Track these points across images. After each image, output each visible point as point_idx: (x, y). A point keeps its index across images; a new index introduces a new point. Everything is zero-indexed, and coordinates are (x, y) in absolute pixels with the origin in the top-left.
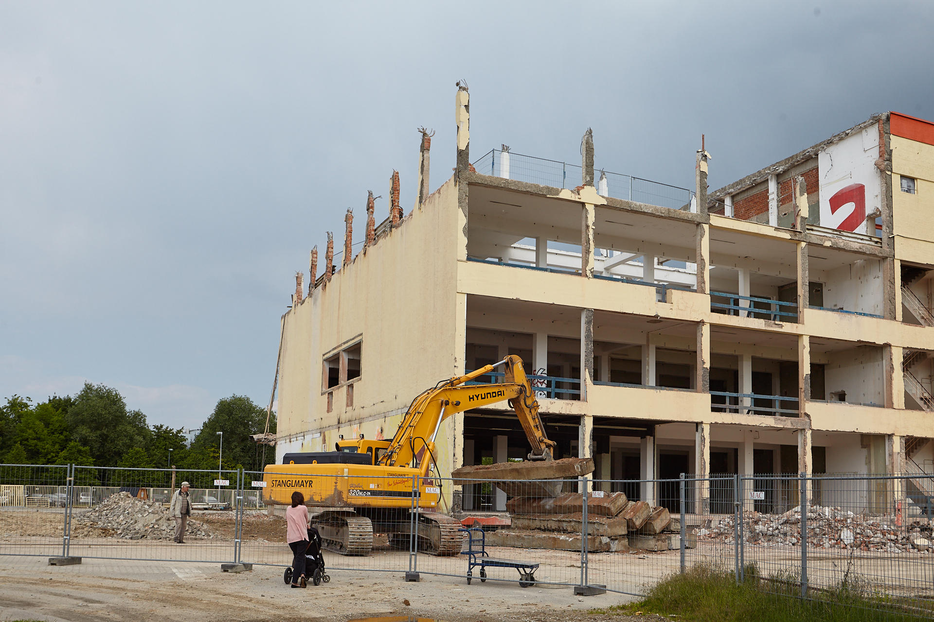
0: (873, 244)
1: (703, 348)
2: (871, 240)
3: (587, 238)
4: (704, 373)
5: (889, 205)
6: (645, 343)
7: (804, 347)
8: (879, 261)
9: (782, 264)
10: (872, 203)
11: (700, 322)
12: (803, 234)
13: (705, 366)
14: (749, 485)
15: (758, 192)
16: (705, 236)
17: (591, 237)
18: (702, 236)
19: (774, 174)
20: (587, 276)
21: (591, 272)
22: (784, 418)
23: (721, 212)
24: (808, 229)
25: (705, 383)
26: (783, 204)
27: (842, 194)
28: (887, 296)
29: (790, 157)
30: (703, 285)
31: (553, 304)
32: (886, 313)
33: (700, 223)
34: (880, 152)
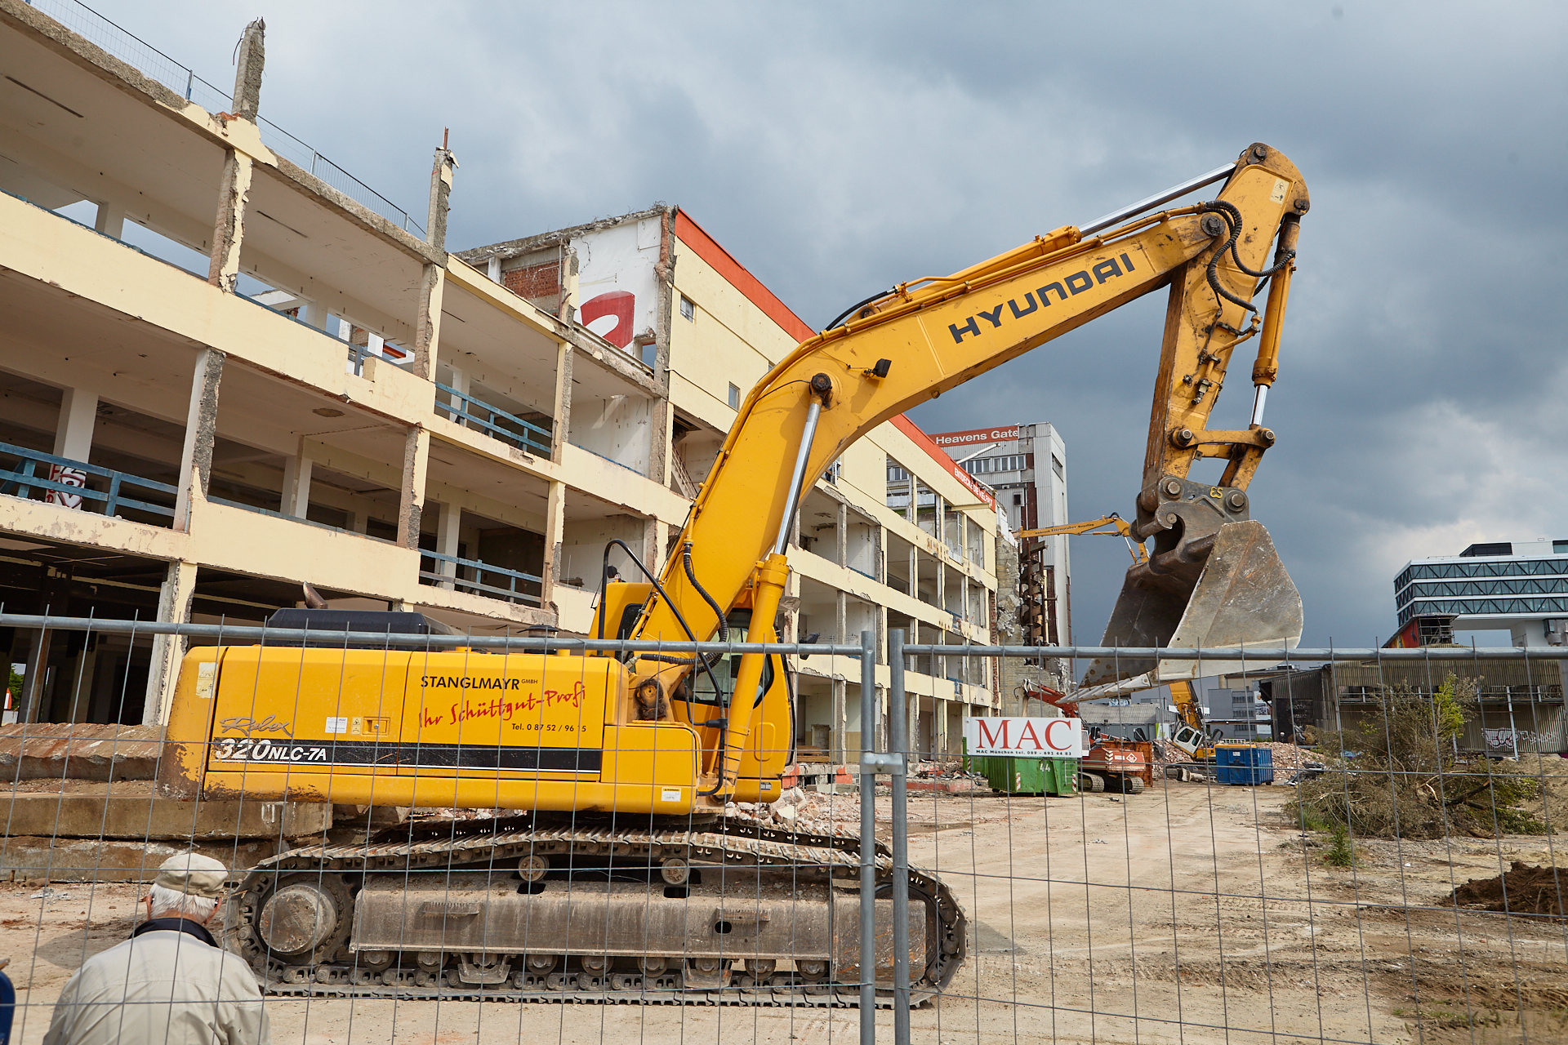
0: (644, 374)
1: (415, 471)
2: (642, 369)
3: (230, 216)
4: (413, 514)
5: (668, 330)
6: (295, 454)
7: (558, 500)
8: (650, 399)
10: (642, 323)
11: (417, 425)
12: (570, 330)
13: (416, 502)
16: (437, 285)
17: (239, 215)
18: (432, 285)
19: (498, 257)
20: (220, 285)
21: (230, 281)
22: (523, 607)
24: (575, 329)
25: (413, 532)
27: (601, 302)
28: (655, 450)
29: (526, 239)
30: (425, 365)
31: (140, 319)
32: (652, 473)
33: (432, 263)
34: (661, 254)
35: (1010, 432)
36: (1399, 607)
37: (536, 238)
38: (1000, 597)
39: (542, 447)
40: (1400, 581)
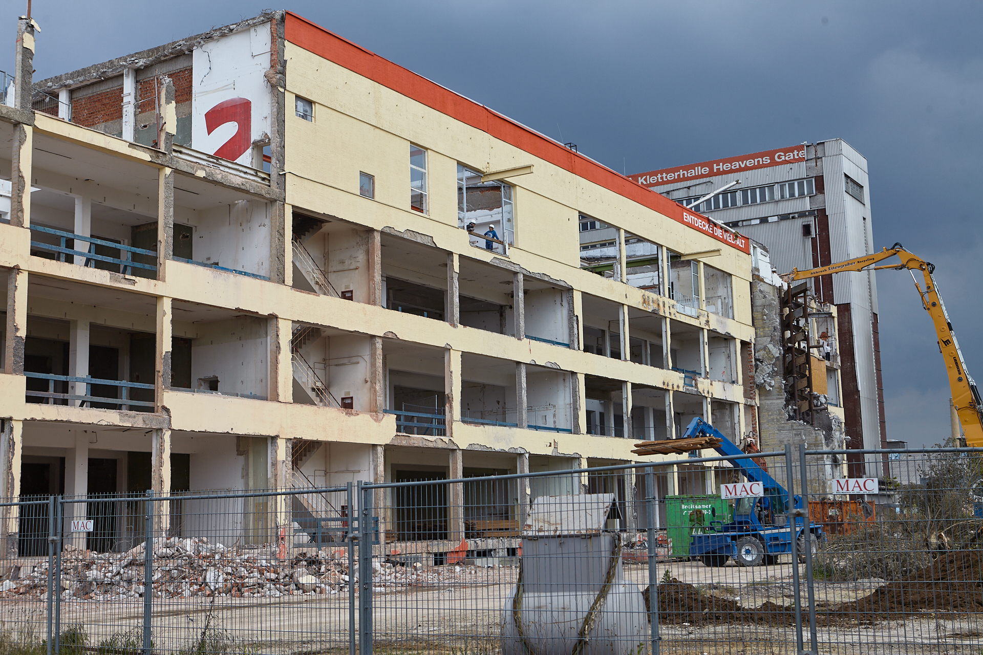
0: (259, 180)
1: (16, 307)
2: (257, 176)
4: (16, 345)
5: (281, 132)
7: (164, 314)
8: (266, 203)
9: (138, 194)
10: (259, 127)
11: (13, 268)
12: (168, 157)
13: (18, 334)
14: (81, 510)
15: (108, 90)
16: (26, 142)
18: (22, 142)
19: (132, 69)
22: (133, 413)
23: (53, 111)
24: (175, 151)
25: (18, 359)
26: (143, 112)
27: (223, 109)
28: (274, 252)
29: (155, 49)
30: (20, 214)
32: (272, 274)
33: (19, 123)
34: (271, 61)
35: (796, 152)
37: (164, 47)
38: (758, 347)
39: (147, 267)
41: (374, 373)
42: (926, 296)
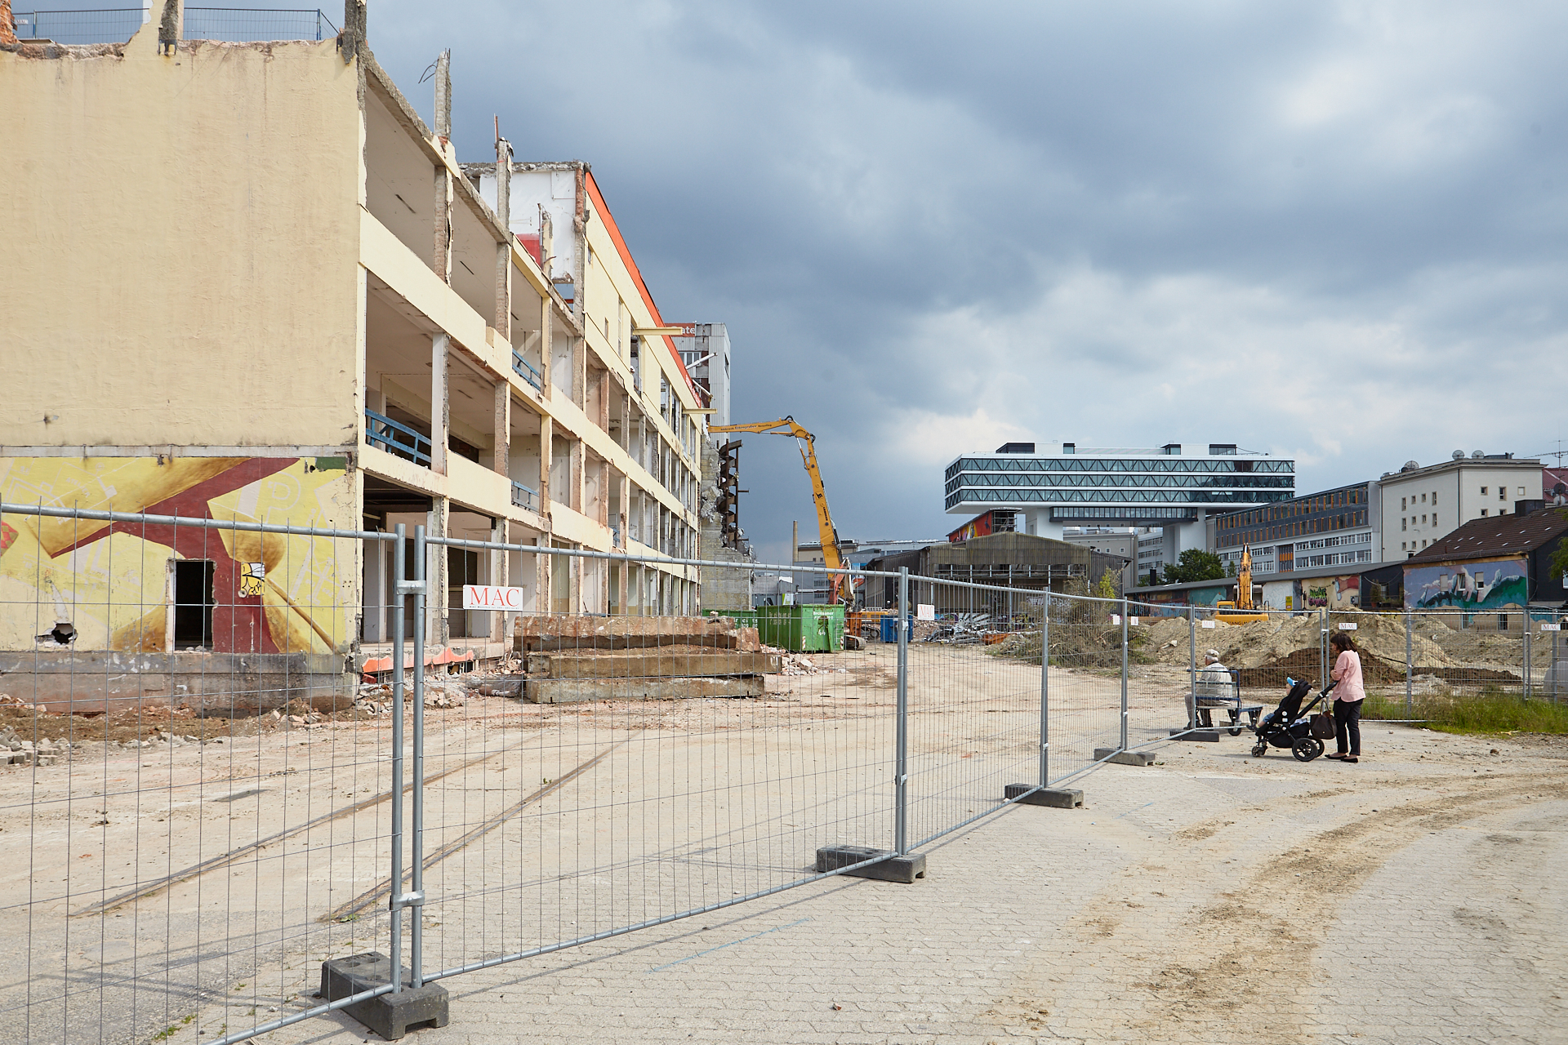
1: (506, 417)
4: (505, 451)
7: (549, 431)
8: (569, 337)
11: (503, 377)
13: (506, 439)
16: (509, 260)
18: (506, 260)
20: (448, 283)
25: (505, 462)
28: (577, 382)
30: (507, 322)
32: (576, 399)
33: (506, 242)
34: (577, 206)
36: (948, 493)
38: (705, 488)
40: (950, 472)
41: (602, 493)
42: (808, 460)
